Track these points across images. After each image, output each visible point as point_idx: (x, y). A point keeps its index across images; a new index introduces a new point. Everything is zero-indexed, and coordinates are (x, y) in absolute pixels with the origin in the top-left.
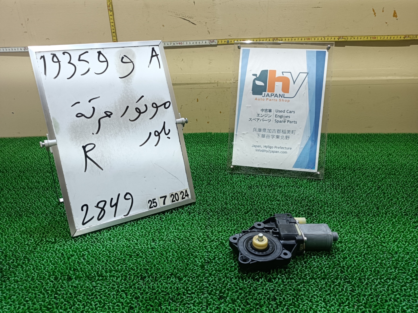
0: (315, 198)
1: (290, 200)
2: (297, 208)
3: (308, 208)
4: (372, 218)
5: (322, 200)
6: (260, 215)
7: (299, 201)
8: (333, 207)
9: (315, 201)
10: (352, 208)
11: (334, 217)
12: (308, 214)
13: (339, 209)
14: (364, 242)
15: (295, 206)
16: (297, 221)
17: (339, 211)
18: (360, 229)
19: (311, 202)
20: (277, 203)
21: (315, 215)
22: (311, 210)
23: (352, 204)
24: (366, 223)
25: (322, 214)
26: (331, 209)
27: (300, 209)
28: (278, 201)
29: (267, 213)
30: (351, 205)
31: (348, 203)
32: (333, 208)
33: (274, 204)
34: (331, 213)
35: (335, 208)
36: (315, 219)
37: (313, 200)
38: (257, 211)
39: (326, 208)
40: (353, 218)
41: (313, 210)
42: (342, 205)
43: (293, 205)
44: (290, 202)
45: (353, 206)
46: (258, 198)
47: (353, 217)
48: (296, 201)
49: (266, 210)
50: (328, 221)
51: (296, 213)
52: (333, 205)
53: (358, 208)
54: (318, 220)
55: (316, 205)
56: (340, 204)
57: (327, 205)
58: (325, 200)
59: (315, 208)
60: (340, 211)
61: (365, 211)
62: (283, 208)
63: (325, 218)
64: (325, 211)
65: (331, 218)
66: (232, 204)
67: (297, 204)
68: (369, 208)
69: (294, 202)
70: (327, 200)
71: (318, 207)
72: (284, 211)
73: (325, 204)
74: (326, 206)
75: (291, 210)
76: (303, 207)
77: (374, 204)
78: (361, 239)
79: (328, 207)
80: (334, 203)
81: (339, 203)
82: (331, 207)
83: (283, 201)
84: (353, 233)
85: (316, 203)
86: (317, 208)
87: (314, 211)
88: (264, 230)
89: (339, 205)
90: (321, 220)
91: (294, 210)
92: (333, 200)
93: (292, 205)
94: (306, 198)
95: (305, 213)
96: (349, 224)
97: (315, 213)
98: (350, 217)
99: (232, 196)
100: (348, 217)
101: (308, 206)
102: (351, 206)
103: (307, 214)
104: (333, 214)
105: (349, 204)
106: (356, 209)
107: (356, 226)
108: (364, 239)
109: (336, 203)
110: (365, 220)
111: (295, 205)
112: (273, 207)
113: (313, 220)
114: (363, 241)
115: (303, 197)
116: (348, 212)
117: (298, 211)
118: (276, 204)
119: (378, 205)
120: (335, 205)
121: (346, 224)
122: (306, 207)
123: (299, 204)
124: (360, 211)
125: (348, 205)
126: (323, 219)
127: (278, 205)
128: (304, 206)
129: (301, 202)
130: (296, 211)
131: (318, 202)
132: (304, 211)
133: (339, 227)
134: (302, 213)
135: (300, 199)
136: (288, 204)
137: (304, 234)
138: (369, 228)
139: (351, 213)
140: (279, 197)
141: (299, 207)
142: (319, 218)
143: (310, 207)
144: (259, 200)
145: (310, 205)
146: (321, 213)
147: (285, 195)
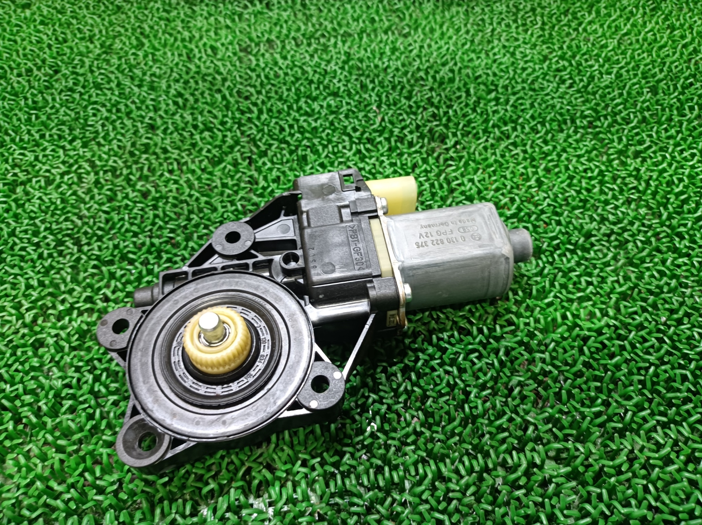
0: (456, 69)
1: (373, 89)
2: (394, 119)
3: (434, 116)
4: (637, 134)
5: (480, 76)
6: (264, 164)
7: (403, 88)
8: (513, 99)
9: (456, 84)
10: (576, 99)
11: (515, 144)
12: (432, 139)
13: (532, 106)
14: (616, 240)
15: (391, 112)
16: (380, 203)
17: (533, 117)
18: (602, 183)
19: (444, 89)
20: (329, 106)
21: (452, 143)
22: (440, 120)
23: (575, 82)
24: (621, 153)
25: (478, 133)
26: (506, 110)
27: (404, 120)
28: (335, 94)
29: (291, 153)
30: (571, 86)
31: (561, 77)
32: (512, 106)
33: (319, 113)
34: (506, 124)
35: (521, 104)
36: (452, 158)
37: (452, 80)
38: (258, 147)
39: (491, 107)
40: (577, 141)
41: (449, 120)
42: (542, 89)
43: (384, 107)
44: (374, 97)
45: (578, 91)
46: (267, 92)
47: (579, 135)
48: (394, 88)
49: (287, 143)
50: (496, 161)
51: (390, 142)
52: (514, 94)
53: (594, 94)
54: (463, 160)
55: (459, 97)
56: (536, 86)
57: (493, 95)
58: (488, 75)
59: (455, 111)
60: (536, 115)
61: (617, 105)
62: (346, 123)
63: (485, 148)
64: (486, 121)
65: (507, 147)
66: (171, 128)
67: (395, 104)
68: (629, 93)
69: (387, 96)
70: (495, 75)
71: (467, 105)
72: (351, 137)
73: (490, 92)
74: (490, 101)
75: (375, 131)
76: (415, 114)
77: (643, 73)
78: (604, 229)
79: (497, 99)
80: (517, 83)
81: (533, 82)
82: (507, 102)
83: (349, 95)
84: (578, 208)
85: (459, 89)
86: (462, 109)
87: (451, 125)
88: (250, 262)
89: (534, 90)
90: (474, 161)
91: (384, 128)
92: (515, 72)
93: (379, 107)
94: (427, 73)
95: (422, 137)
96: (567, 168)
97: (455, 135)
98: (569, 136)
99: (180, 95)
100: (561, 136)
101: (432, 105)
102: (571, 91)
103: (426, 140)
104: (515, 129)
105: (563, 82)
106: (587, 101)
107: (590, 175)
108: (615, 229)
109: (523, 81)
110: (615, 144)
111: (389, 106)
112: (314, 124)
113: (446, 160)
114: (613, 238)
115: (419, 69)
116: (561, 114)
117: (396, 131)
118: (324, 112)
119: (654, 76)
120: (521, 94)
121: (556, 166)
122: (425, 109)
123: (403, 101)
124: (599, 108)
125: (563, 88)
126: (480, 154)
127: (332, 113)
128: (418, 107)
129: (410, 92)
130: (391, 132)
131: (465, 84)
132: (418, 127)
133: (533, 182)
134: (409, 137)
135: (409, 81)
136: (366, 106)
137: (403, 270)
138: (630, 175)
139: (573, 121)
140: (340, 81)
141: (401, 114)
142: (465, 153)
143: (438, 108)
144: (269, 98)
145: (439, 102)
146: (474, 128)
147: (359, 69)
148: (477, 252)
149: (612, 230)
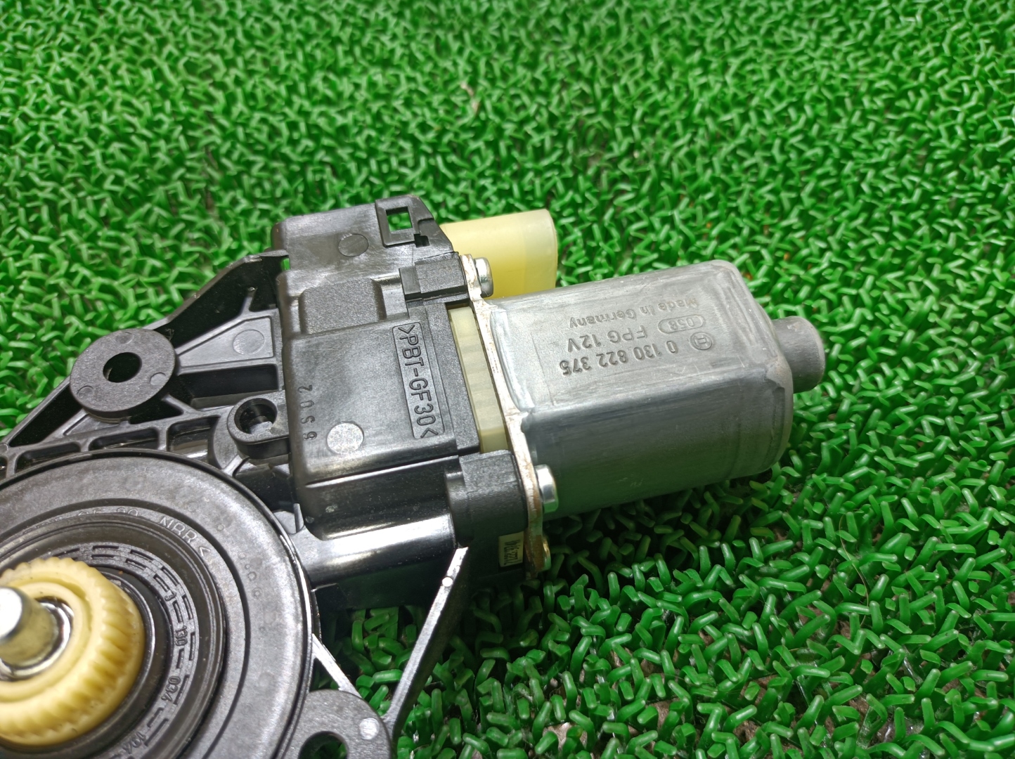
0: (621, 12)
1: (460, 51)
2: (505, 105)
3: (583, 96)
4: (984, 120)
5: (667, 24)
6: (234, 202)
7: (519, 47)
8: (735, 63)
9: (624, 38)
10: (856, 60)
11: (748, 147)
12: (582, 143)
13: (773, 74)
14: (980, 332)
15: (496, 93)
17: (777, 95)
18: (930, 218)
19: (601, 49)
20: (372, 85)
21: (624, 147)
22: (596, 104)
23: (848, 30)
24: (955, 156)
25: (673, 127)
26: (725, 84)
27: (524, 107)
28: (386, 63)
29: (291, 177)
30: (842, 37)
31: (822, 22)
32: (736, 75)
33: (352, 98)
34: (726, 109)
35: (753, 72)
36: (624, 178)
37: (614, 32)
38: (222, 168)
39: (695, 79)
40: (869, 138)
41: (614, 103)
42: (789, 43)
43: (483, 83)
44: (463, 65)
45: (858, 46)
46: (247, 63)
47: (871, 127)
48: (501, 48)
49: (287, 160)
50: (715, 180)
51: (497, 152)
52: (737, 53)
53: (889, 50)
54: (649, 181)
55: (631, 62)
56: (778, 38)
57: (696, 56)
58: (683, 21)
59: (626, 88)
60: (784, 90)
61: (935, 70)
62: (407, 115)
63: (691, 156)
64: (688, 104)
65: (733, 152)
66: (44, 138)
67: (505, 76)
68: (953, 48)
69: (488, 64)
70: (695, 20)
71: (647, 76)
72: (415, 142)
73: (688, 51)
74: (691, 67)
75: (464, 128)
76: (546, 94)
77: (972, 12)
78: (951, 312)
79: (704, 64)
80: (739, 33)
81: (770, 32)
82: (725, 67)
83: (413, 63)
84: (893, 268)
85: (629, 47)
86: (637, 84)
87: (619, 112)
89: (774, 46)
90: (670, 181)
91: (485, 123)
92: (734, 16)
93: (473, 83)
94: (565, 20)
95: (561, 137)
96: (858, 190)
97: (627, 131)
98: (851, 129)
100: (839, 128)
101: (578, 76)
102: (844, 46)
103: (570, 145)
104: (745, 118)
105: (827, 30)
106: (875, 64)
107: (904, 201)
108: (975, 308)
109: (752, 31)
110: (944, 141)
111: (492, 81)
112: (340, 121)
113: (613, 182)
114: (973, 328)
115: (548, 15)
116: (832, 89)
117: (509, 128)
118: (362, 95)
119: (993, 16)
120: (750, 53)
121: (835, 187)
122: (565, 85)
123: (521, 71)
124: (902, 76)
125: (827, 42)
126: (682, 168)
127: (378, 96)
128: (552, 82)
129: (534, 56)
130: (499, 131)
131: (641, 38)
132: (552, 119)
133: (793, 220)
134: (536, 139)
135: (529, 35)
136: (446, 83)
138: (983, 200)
139: (857, 102)
140: (394, 37)
141: (517, 96)
142: (650, 166)
143: (590, 82)
144: (251, 73)
145: (593, 70)
146: (665, 118)
147: (431, 15)
148: (709, 377)
149: (969, 311)
